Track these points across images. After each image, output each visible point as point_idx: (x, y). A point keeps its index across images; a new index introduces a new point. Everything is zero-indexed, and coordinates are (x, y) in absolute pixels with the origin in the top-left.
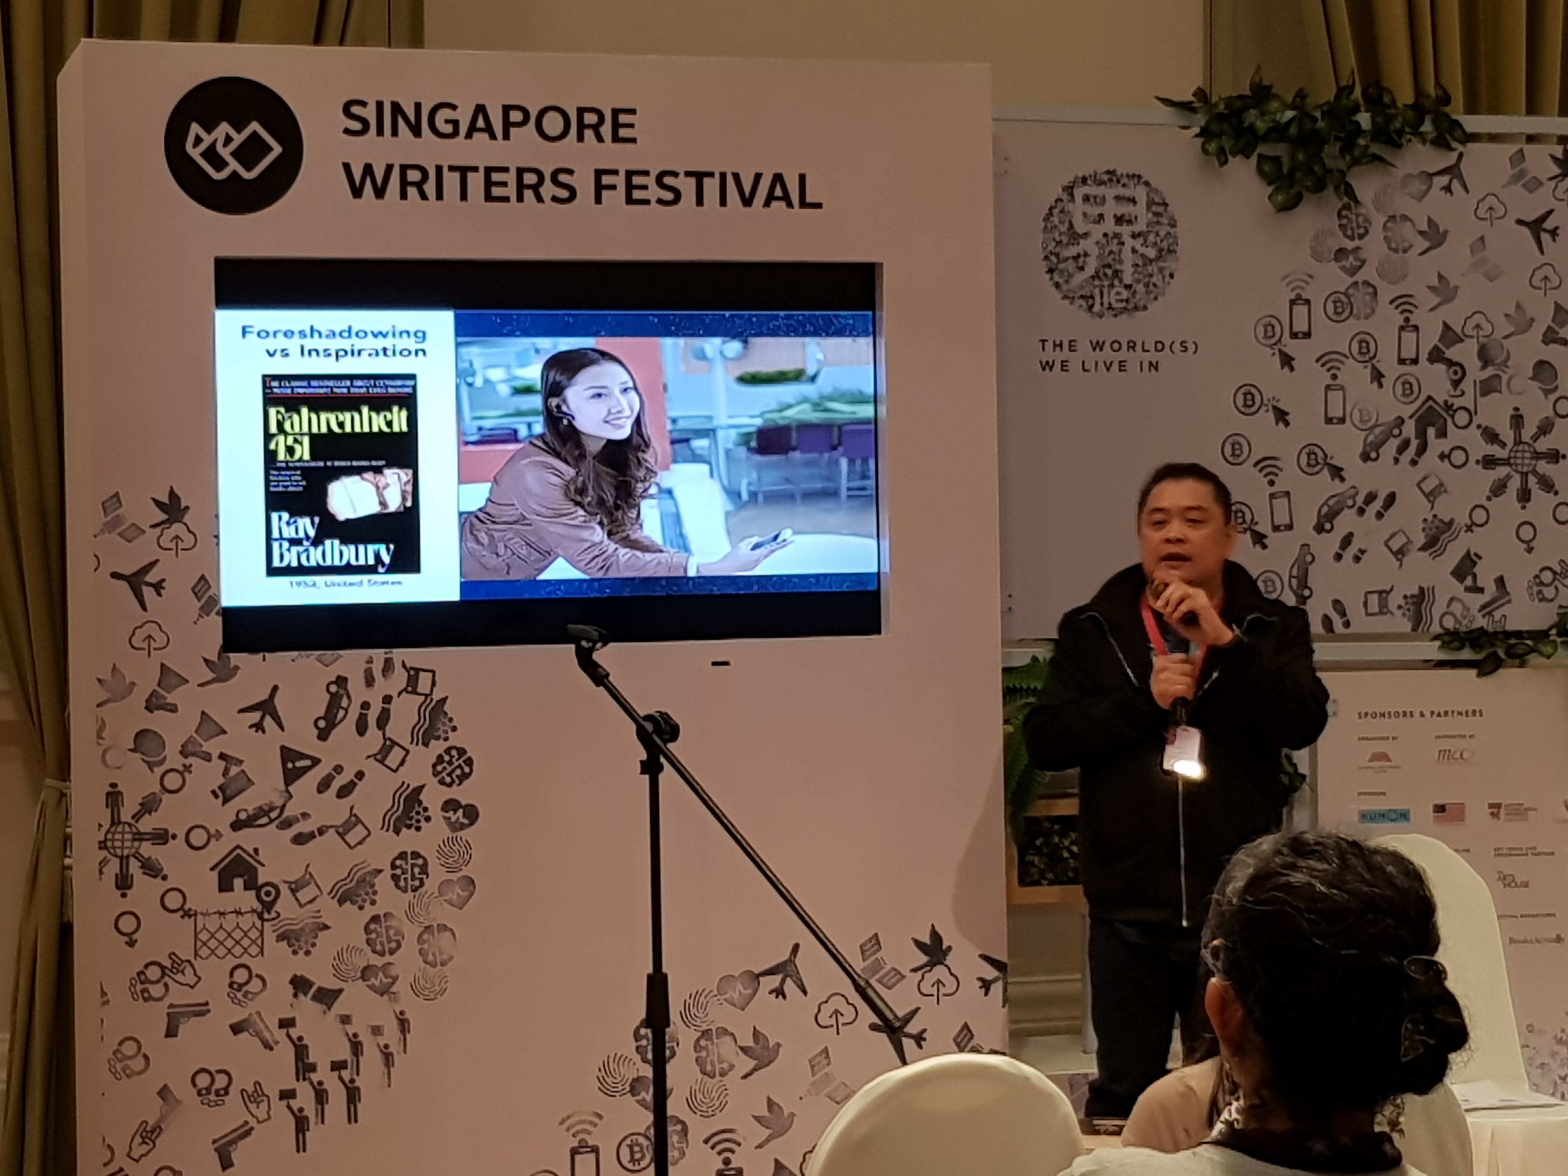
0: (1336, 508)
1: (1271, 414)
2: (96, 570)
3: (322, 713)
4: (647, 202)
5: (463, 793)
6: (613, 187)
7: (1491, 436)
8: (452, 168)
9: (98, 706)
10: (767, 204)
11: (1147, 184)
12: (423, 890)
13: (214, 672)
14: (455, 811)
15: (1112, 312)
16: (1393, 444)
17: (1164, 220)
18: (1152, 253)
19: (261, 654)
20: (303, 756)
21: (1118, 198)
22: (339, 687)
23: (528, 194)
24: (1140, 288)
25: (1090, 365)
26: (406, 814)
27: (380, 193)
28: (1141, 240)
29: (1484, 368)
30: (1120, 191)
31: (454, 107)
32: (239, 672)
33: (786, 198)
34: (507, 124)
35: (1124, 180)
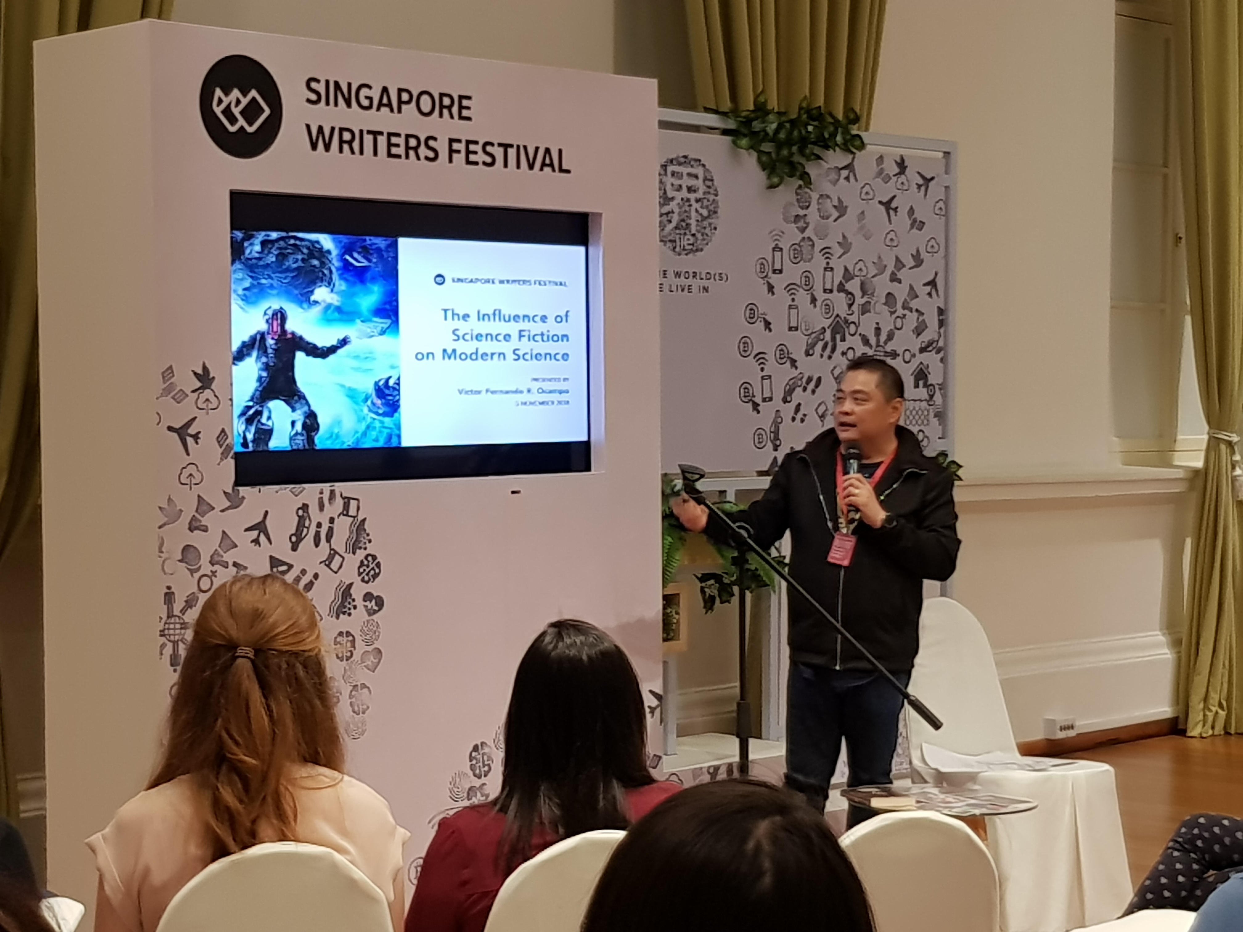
0: (792, 387)
1: (763, 323)
2: (158, 424)
3: (293, 531)
4: (476, 163)
5: (374, 588)
6: (458, 152)
7: (866, 341)
8: (369, 132)
9: (160, 527)
10: (541, 169)
11: (704, 166)
12: (352, 659)
13: (230, 501)
14: (371, 601)
15: (686, 252)
16: (820, 344)
17: (712, 191)
18: (705, 212)
19: (258, 488)
20: (284, 563)
21: (689, 175)
22: (304, 512)
23: (412, 153)
24: (699, 236)
25: (674, 288)
26: (342, 605)
27: (327, 147)
28: (700, 203)
29: (862, 297)
30: (690, 170)
31: (370, 87)
32: (245, 501)
33: (551, 165)
34: (400, 102)
35: (692, 163)
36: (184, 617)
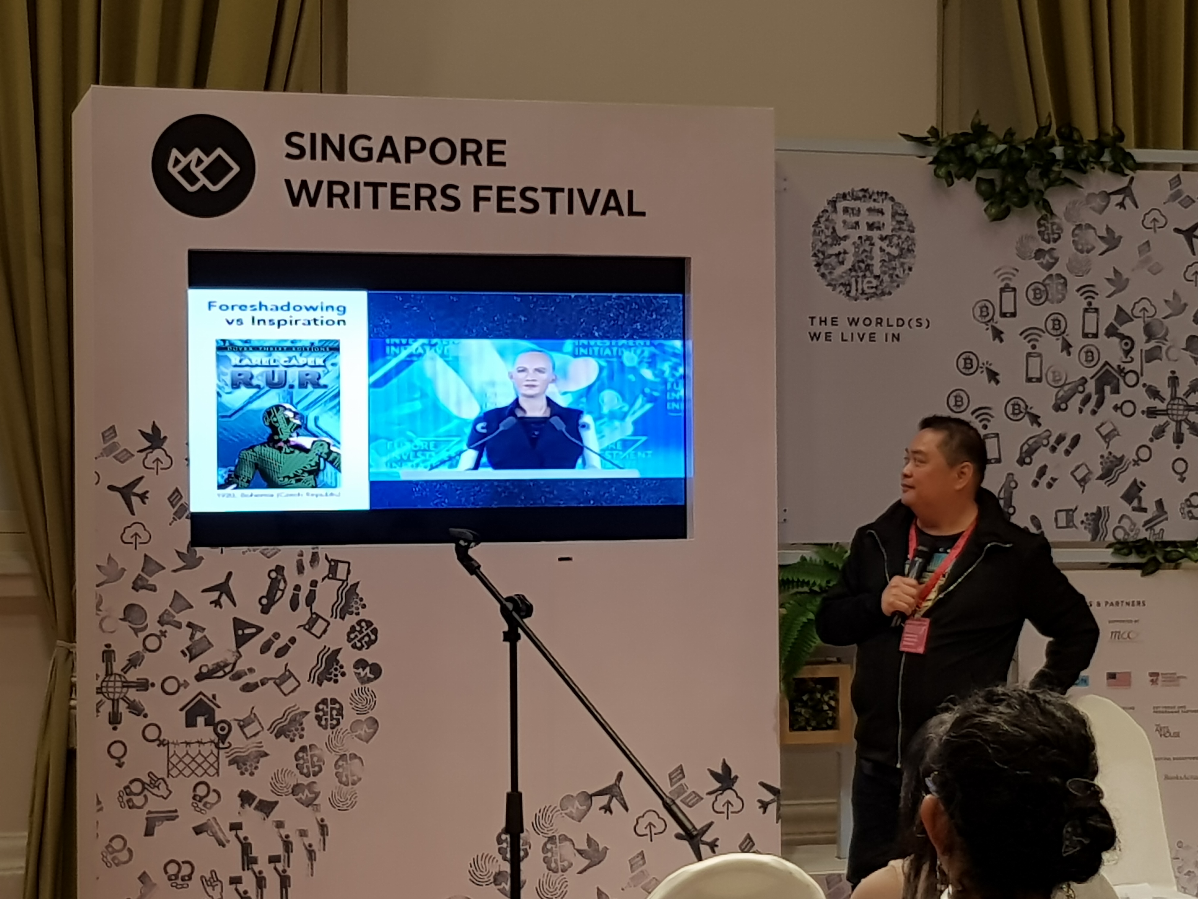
0: (1034, 446)
1: (985, 374)
2: (97, 483)
3: (265, 594)
4: (513, 210)
5: (369, 655)
6: (488, 199)
7: (1154, 393)
8: (367, 184)
9: (98, 586)
10: (604, 213)
11: (892, 199)
12: (339, 727)
13: (184, 562)
14: (364, 669)
15: (866, 296)
16: (1079, 397)
17: (905, 227)
18: (895, 251)
19: (220, 548)
20: (251, 626)
21: (870, 210)
22: (277, 574)
23: (424, 204)
24: (886, 278)
25: (847, 336)
26: (327, 670)
27: (312, 202)
28: (887, 242)
29: (1148, 341)
30: (872, 204)
31: (369, 138)
32: (203, 561)
33: (618, 208)
34: (409, 152)
35: (875, 197)
36: (126, 676)
